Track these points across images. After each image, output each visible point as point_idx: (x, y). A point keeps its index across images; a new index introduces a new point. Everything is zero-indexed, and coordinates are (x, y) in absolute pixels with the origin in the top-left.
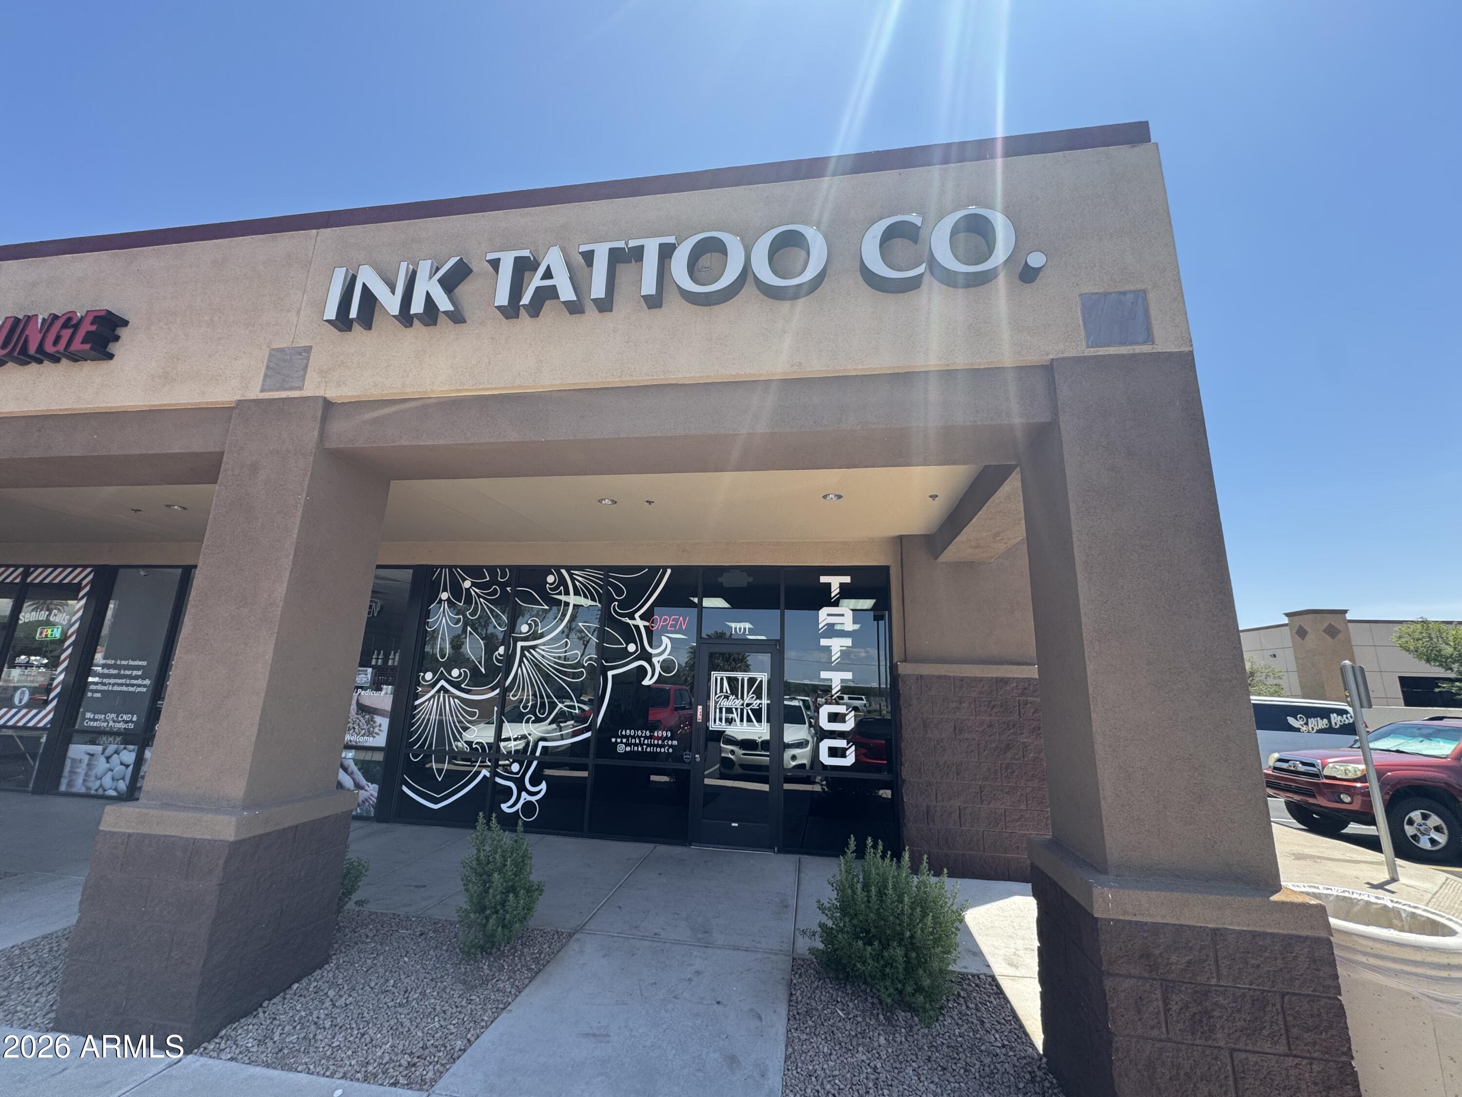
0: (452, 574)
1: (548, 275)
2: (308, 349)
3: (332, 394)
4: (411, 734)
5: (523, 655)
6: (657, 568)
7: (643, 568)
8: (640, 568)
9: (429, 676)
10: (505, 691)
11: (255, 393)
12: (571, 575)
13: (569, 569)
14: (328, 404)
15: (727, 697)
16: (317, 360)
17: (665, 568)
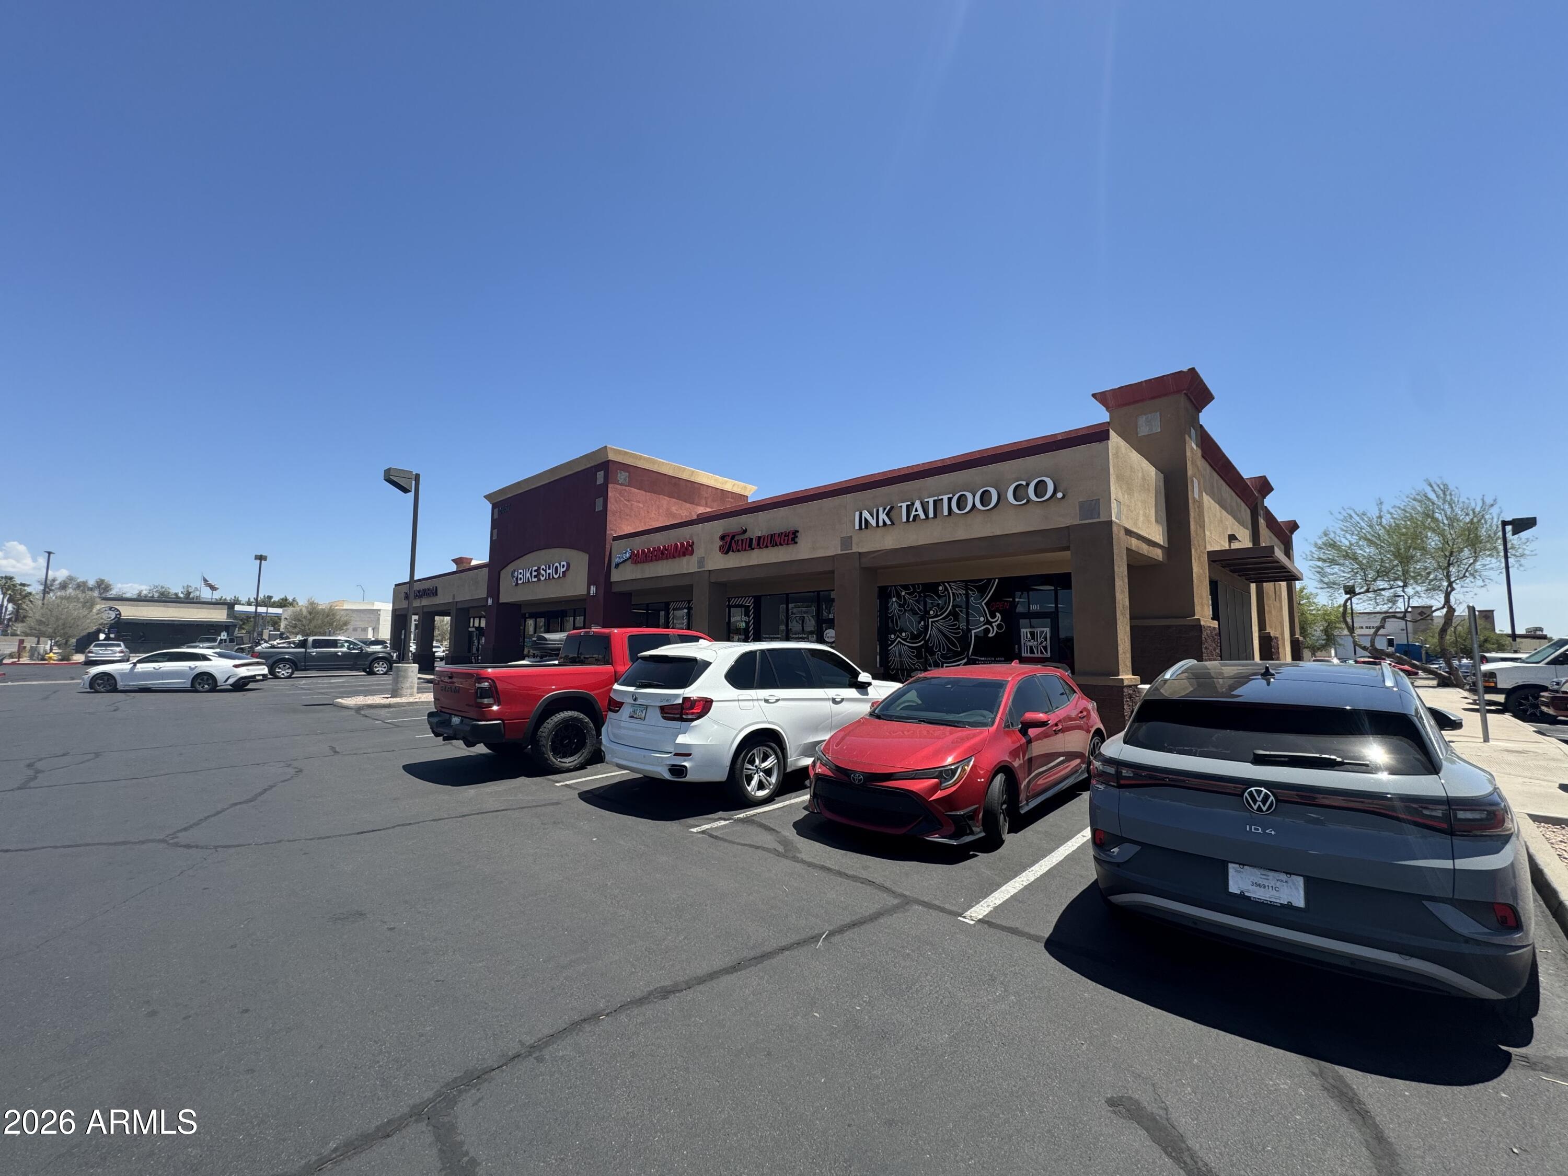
0: (896, 590)
1: (916, 510)
2: (851, 536)
3: (860, 551)
4: (889, 662)
5: (932, 625)
6: (990, 580)
7: (984, 580)
8: (981, 580)
9: (893, 636)
10: (926, 642)
11: (840, 552)
12: (950, 585)
13: (948, 583)
14: (860, 553)
15: (1029, 641)
16: (855, 540)
17: (995, 579)
